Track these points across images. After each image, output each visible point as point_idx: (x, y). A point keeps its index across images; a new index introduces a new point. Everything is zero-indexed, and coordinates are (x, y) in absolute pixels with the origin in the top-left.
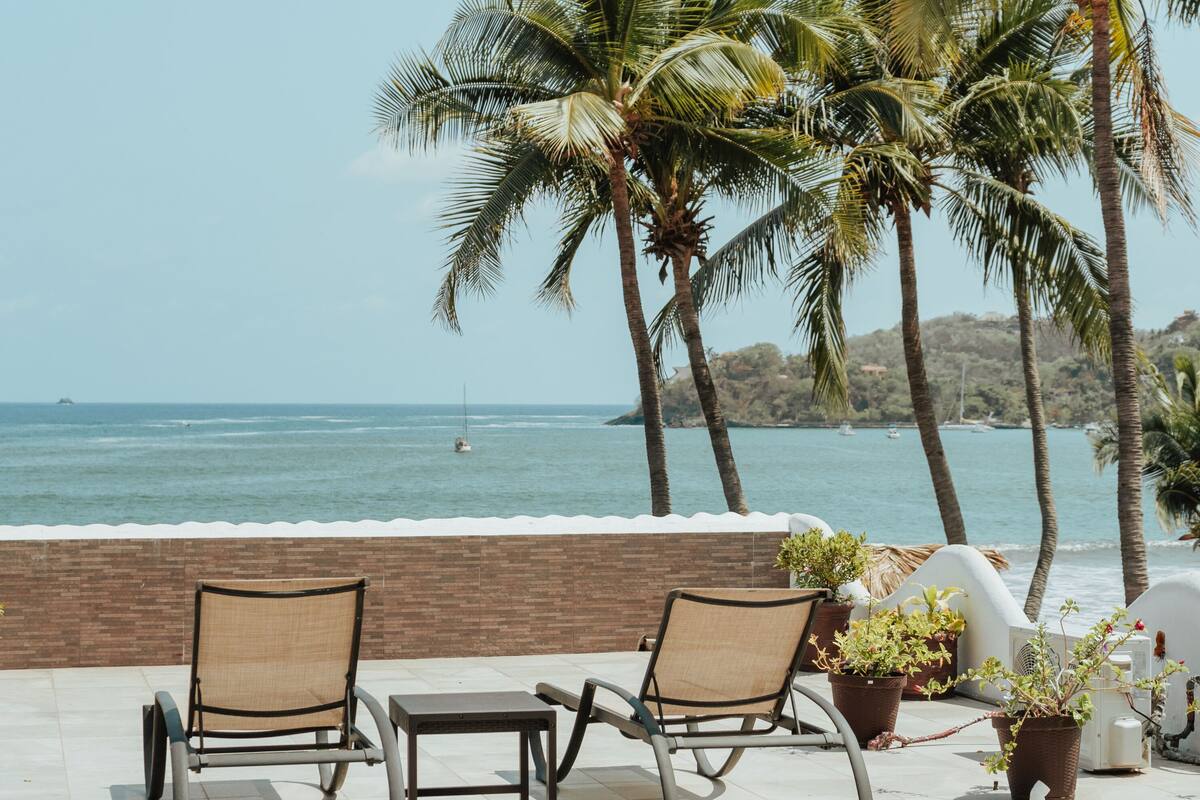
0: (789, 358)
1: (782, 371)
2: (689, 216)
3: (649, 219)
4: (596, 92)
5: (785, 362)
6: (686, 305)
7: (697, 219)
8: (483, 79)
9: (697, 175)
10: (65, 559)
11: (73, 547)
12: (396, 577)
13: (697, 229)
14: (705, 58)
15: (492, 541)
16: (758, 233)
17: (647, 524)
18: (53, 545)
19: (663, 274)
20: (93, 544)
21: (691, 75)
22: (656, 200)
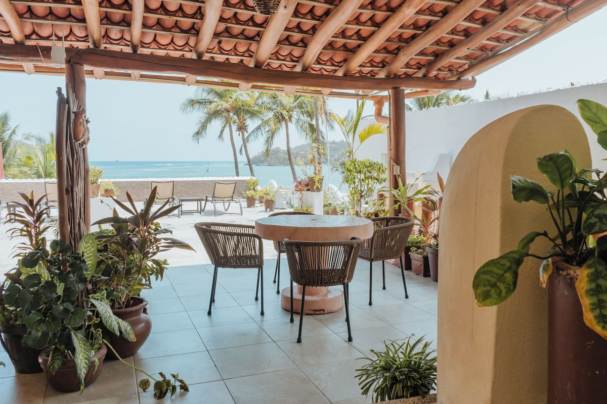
0: (283, 150)
1: (281, 153)
2: (244, 124)
3: (237, 124)
4: (224, 101)
5: (282, 151)
6: (245, 141)
7: (246, 124)
8: (202, 99)
9: (246, 116)
10: (129, 184)
11: (130, 182)
12: (184, 187)
13: (246, 126)
14: (244, 95)
15: (200, 181)
16: (259, 128)
17: (236, 178)
18: (127, 182)
19: (239, 135)
20: (133, 182)
21: (241, 98)
22: (237, 121)
